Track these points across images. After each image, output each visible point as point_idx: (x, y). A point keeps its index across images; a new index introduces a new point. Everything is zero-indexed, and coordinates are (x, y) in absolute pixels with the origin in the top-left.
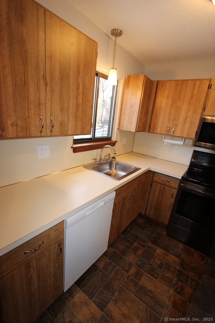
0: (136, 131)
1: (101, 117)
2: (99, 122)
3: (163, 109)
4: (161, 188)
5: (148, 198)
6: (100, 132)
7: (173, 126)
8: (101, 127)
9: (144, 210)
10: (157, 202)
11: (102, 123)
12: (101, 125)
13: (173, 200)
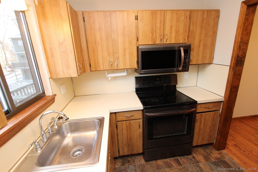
0: (79, 75)
1: (6, 61)
2: (5, 67)
3: (99, 44)
4: (127, 125)
5: (118, 139)
6: (12, 77)
7: (115, 60)
8: (11, 72)
9: (117, 152)
10: (128, 139)
11: (10, 67)
12: (10, 70)
13: (141, 130)
